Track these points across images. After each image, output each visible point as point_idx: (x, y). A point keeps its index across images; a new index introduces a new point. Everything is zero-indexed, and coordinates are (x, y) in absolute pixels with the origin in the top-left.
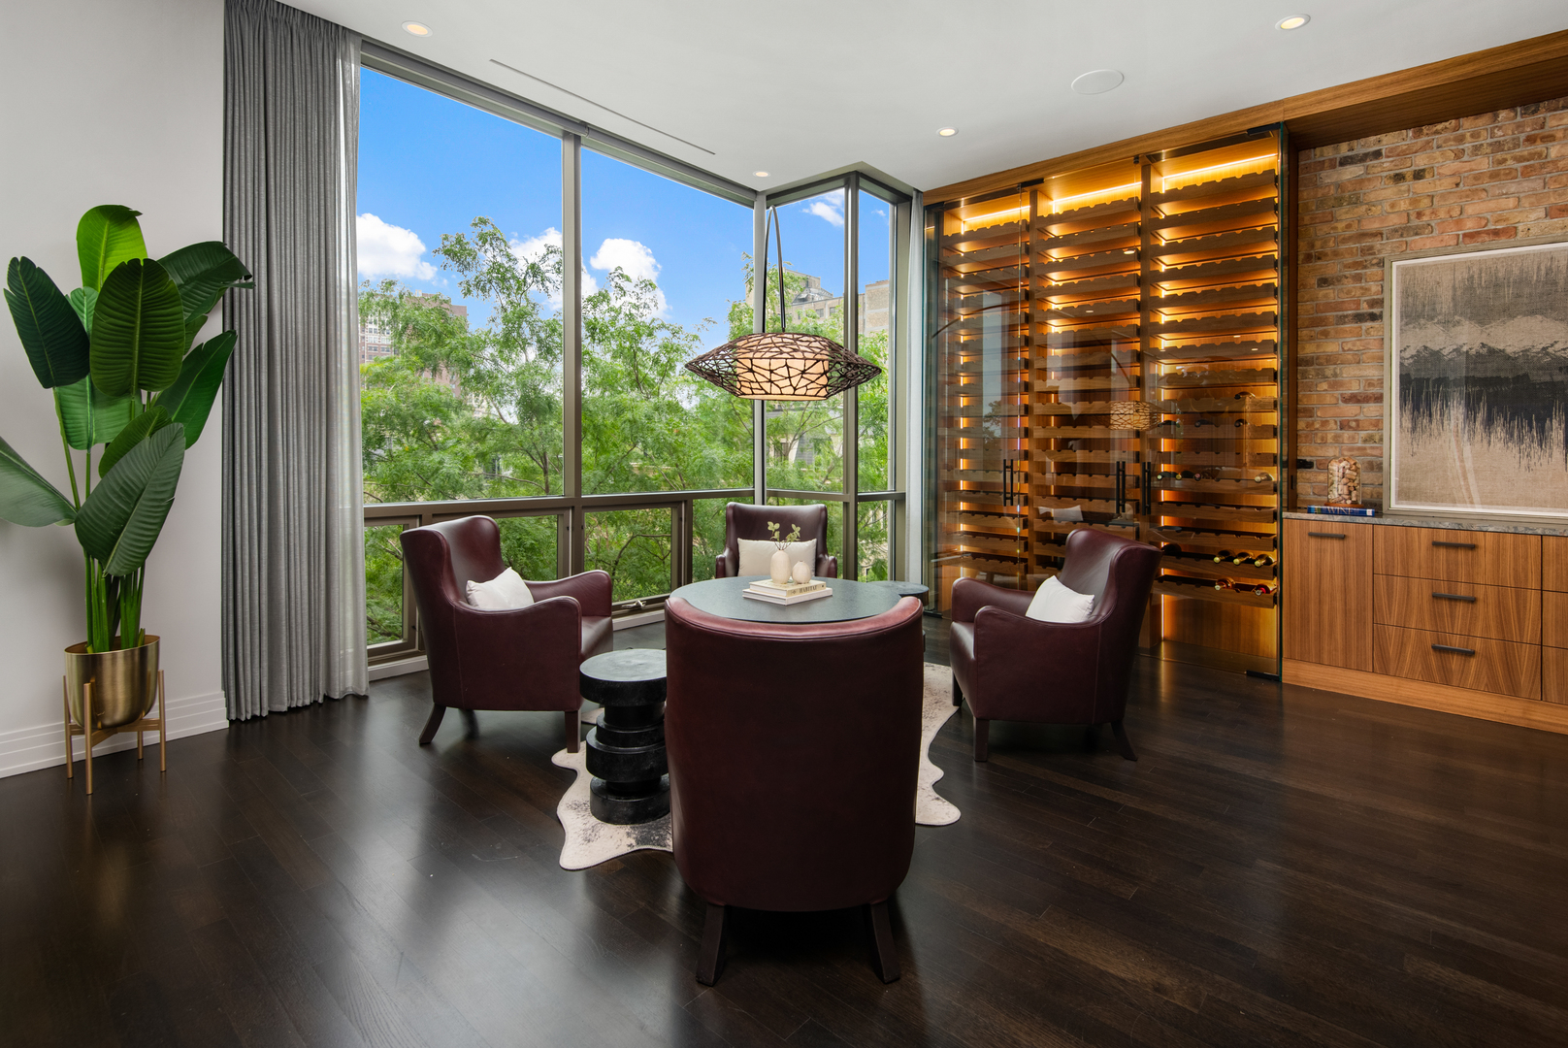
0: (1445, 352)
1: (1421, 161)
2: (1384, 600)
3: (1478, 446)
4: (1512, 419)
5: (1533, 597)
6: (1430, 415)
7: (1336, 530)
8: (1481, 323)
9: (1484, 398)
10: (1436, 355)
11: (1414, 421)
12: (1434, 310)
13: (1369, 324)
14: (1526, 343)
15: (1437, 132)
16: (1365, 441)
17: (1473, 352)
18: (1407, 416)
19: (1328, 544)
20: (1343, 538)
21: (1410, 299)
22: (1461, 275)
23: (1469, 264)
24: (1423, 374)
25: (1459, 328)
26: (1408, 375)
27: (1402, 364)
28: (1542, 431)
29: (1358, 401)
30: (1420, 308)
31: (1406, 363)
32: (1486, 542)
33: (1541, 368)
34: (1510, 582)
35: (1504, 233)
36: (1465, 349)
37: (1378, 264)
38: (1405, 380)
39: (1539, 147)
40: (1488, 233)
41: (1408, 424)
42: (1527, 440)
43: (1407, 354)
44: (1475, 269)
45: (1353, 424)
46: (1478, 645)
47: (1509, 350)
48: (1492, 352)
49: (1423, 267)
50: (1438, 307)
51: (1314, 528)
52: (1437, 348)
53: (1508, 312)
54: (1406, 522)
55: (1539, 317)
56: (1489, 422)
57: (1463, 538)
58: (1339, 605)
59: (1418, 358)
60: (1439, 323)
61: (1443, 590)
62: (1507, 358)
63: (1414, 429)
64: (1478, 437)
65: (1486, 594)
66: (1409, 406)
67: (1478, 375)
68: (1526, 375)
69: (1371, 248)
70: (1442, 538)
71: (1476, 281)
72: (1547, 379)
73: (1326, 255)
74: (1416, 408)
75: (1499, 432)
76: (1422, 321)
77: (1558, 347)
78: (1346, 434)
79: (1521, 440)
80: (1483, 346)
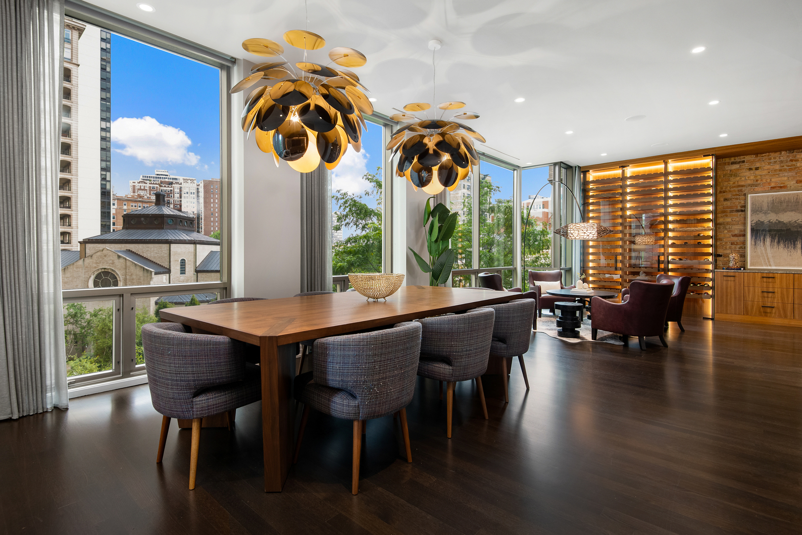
0: (765, 222)
1: (758, 165)
2: (747, 294)
3: (775, 249)
4: (786, 241)
5: (791, 291)
6: (760, 240)
7: (732, 274)
8: (776, 213)
9: (777, 235)
10: (762, 223)
11: (755, 242)
12: (762, 209)
13: (741, 213)
14: (790, 220)
15: (762, 156)
16: (739, 248)
17: (774, 222)
18: (753, 241)
19: (729, 278)
20: (734, 276)
21: (754, 206)
22: (770, 199)
23: (773, 196)
24: (758, 228)
25: (769, 215)
26: (753, 228)
27: (751, 225)
28: (794, 245)
29: (737, 236)
30: (757, 209)
31: (753, 225)
32: (778, 276)
33: (794, 227)
34: (785, 287)
35: (782, 188)
36: (771, 221)
37: (744, 195)
38: (752, 230)
39: (794, 163)
40: (778, 187)
41: (753, 243)
42: (790, 247)
43: (753, 222)
44: (774, 198)
45: (736, 243)
46: (775, 305)
47: (785, 222)
48: (779, 222)
49: (758, 196)
50: (763, 208)
51: (725, 274)
52: (762, 221)
53: (785, 211)
54: (754, 271)
55: (794, 212)
56: (779, 242)
57: (771, 275)
58: (733, 296)
59: (756, 223)
60: (763, 213)
61: (765, 290)
62: (784, 224)
63: (755, 244)
64: (775, 247)
65: (778, 291)
66: (754, 238)
67: (775, 229)
68: (790, 229)
69: (742, 190)
70: (765, 275)
71: (775, 201)
72: (796, 230)
73: (727, 191)
74: (756, 238)
75: (782, 245)
76: (758, 213)
77: (799, 221)
78: (733, 246)
79: (788, 247)
80: (777, 220)
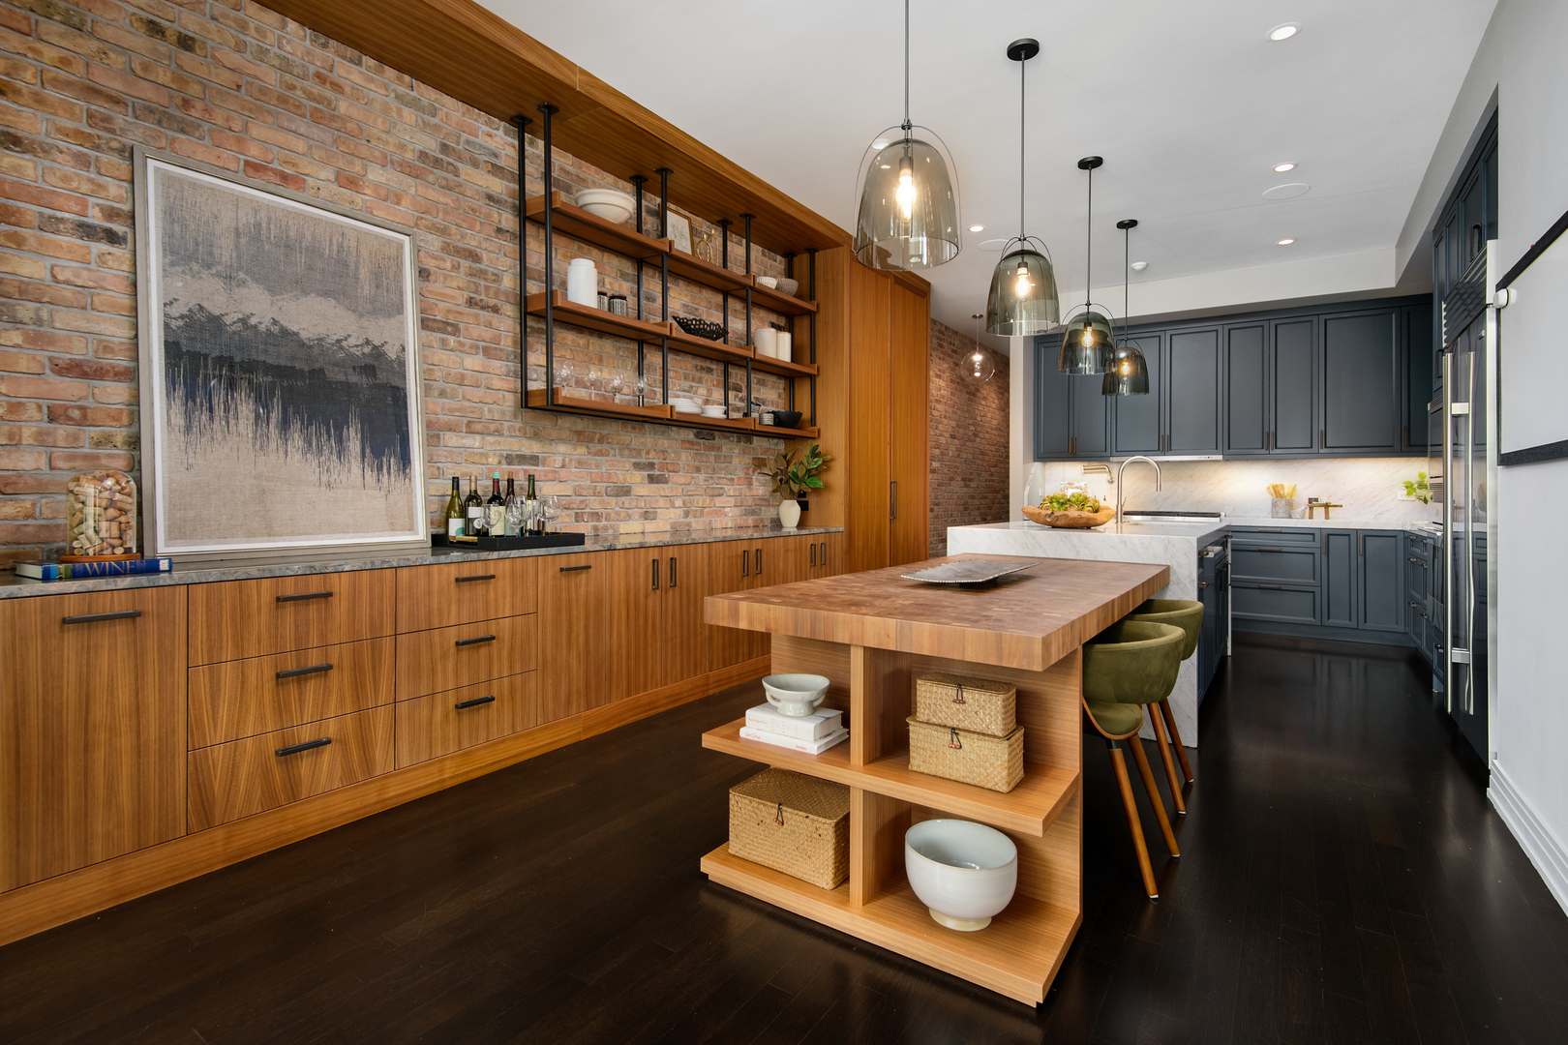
0: (228, 320)
1: (187, 27)
2: (206, 707)
3: (273, 457)
4: (310, 424)
5: (388, 643)
6: (211, 410)
7: (121, 605)
8: (272, 291)
9: (278, 393)
10: (216, 322)
11: (188, 416)
12: (211, 253)
13: (103, 247)
14: (321, 331)
16: (98, 444)
17: (262, 328)
18: (178, 407)
19: (103, 636)
20: (134, 616)
21: (177, 227)
22: (246, 218)
23: (257, 207)
24: (198, 347)
25: (244, 291)
26: (177, 344)
27: (167, 326)
28: (340, 441)
29: (85, 375)
30: (191, 246)
31: (174, 324)
32: (341, 586)
33: (336, 364)
34: (366, 633)
35: (289, 181)
36: (253, 320)
37: (121, 151)
38: (172, 349)
39: (328, 93)
40: (275, 172)
41: (179, 421)
42: (326, 452)
43: (175, 311)
44: (263, 214)
45: (76, 414)
46: (331, 729)
47: (304, 335)
48: (285, 333)
49: (194, 185)
50: (217, 252)
51: (72, 608)
52: (217, 312)
53: (301, 286)
55: (333, 302)
56: (285, 425)
57: (315, 586)
58: (125, 741)
59: (189, 318)
60: (218, 275)
61: (291, 666)
62: (302, 344)
63: (188, 429)
64: (273, 445)
65: (341, 658)
66: (180, 392)
67: (270, 361)
68: (322, 370)
69: (107, 119)
70: (289, 590)
71: (264, 231)
72: (341, 377)
73: (17, 92)
74: (190, 396)
75: (297, 439)
76: (195, 267)
77: (352, 341)
78: (62, 431)
79: (320, 452)
80: (275, 322)
